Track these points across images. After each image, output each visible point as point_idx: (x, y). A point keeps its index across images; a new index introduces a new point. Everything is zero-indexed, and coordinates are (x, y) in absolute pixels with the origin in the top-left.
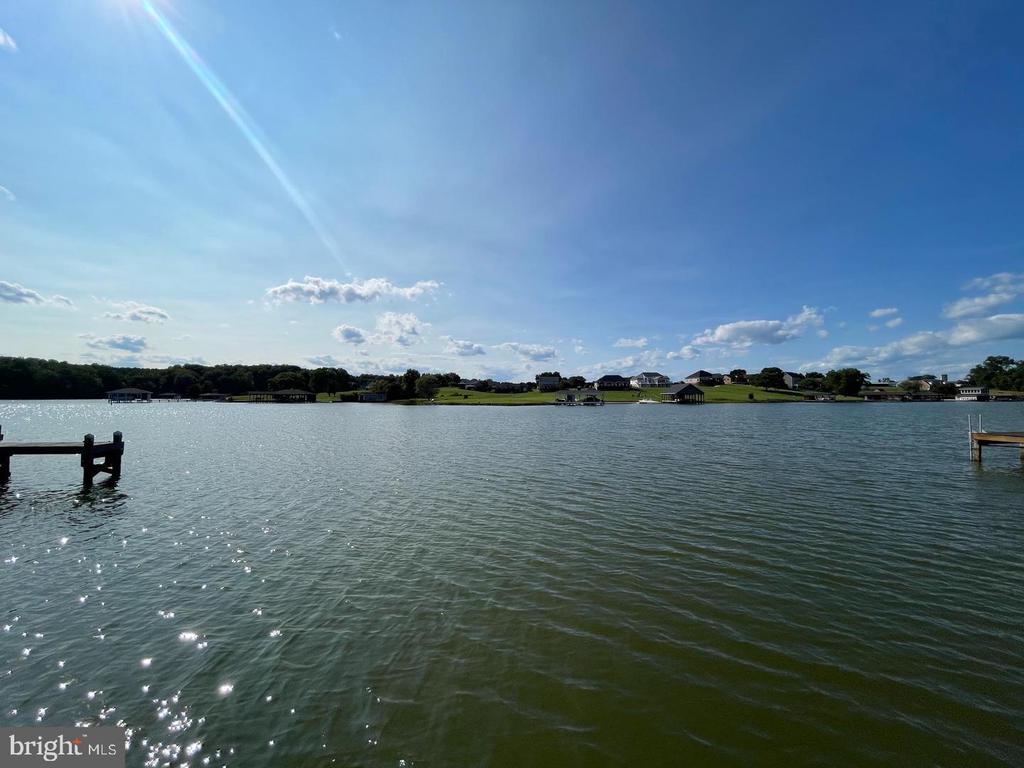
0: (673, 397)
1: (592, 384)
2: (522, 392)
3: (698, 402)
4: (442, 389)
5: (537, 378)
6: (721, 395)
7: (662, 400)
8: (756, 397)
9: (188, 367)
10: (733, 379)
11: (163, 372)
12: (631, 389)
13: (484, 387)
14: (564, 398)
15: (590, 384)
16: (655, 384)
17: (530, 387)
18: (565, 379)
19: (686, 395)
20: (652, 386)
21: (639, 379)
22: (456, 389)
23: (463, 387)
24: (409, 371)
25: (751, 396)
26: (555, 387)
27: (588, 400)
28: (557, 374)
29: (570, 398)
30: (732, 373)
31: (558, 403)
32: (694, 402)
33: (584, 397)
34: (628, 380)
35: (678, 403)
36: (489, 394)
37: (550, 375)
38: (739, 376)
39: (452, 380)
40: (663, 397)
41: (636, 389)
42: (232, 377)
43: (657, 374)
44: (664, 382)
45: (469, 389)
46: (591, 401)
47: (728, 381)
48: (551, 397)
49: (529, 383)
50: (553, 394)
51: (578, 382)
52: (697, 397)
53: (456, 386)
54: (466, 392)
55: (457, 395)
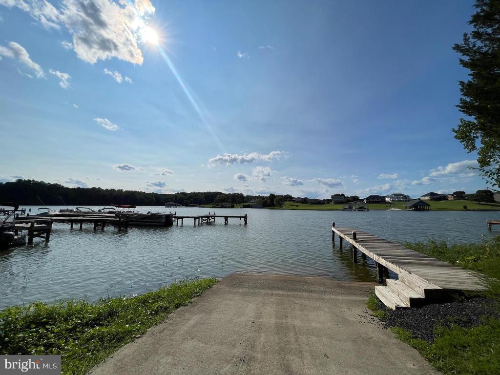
0: (410, 207)
1: (363, 200)
2: (324, 204)
3: (427, 210)
4: (286, 202)
5: (332, 197)
6: (444, 206)
7: (404, 208)
8: (468, 208)
9: (181, 193)
10: (454, 197)
11: (173, 195)
12: (386, 202)
13: (305, 201)
14: (347, 207)
15: (362, 200)
16: (401, 200)
17: (328, 201)
18: (348, 197)
19: (419, 206)
20: (399, 201)
21: (391, 197)
22: (291, 203)
23: (294, 201)
24: (271, 195)
25: (465, 207)
26: (341, 202)
27: (360, 208)
28: (343, 195)
29: (350, 207)
30: (454, 193)
31: (344, 210)
32: (423, 210)
33: (357, 207)
34: (384, 198)
35: (413, 210)
36: (306, 205)
37: (339, 195)
38: (459, 195)
39: (289, 198)
40: (405, 207)
41: (389, 203)
42: (197, 197)
43: (402, 195)
44: (406, 199)
45: (297, 202)
46: (361, 209)
47: (450, 198)
48: (340, 206)
49: (328, 200)
50: (341, 205)
51: (355, 199)
52: (426, 207)
53: (290, 201)
54: (296, 204)
55: (292, 205)
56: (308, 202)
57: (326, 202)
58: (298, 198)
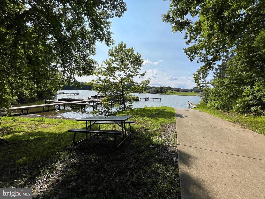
2: (189, 92)
4: (168, 91)
5: (194, 88)
13: (178, 90)
17: (192, 90)
23: (173, 90)
31: (198, 96)
37: (197, 88)
39: (170, 88)
45: (174, 91)
48: (197, 94)
53: (171, 90)
54: (174, 92)
55: (171, 92)
56: (180, 91)
57: (190, 91)
58: (175, 88)
